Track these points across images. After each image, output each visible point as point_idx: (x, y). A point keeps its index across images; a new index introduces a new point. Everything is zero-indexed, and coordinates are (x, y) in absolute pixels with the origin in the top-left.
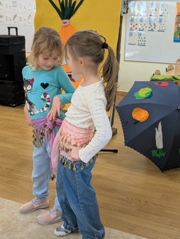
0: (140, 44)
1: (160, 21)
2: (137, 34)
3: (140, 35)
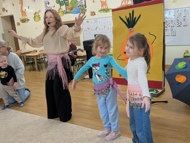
0: (173, 35)
1: (184, 20)
2: (170, 30)
3: (172, 30)
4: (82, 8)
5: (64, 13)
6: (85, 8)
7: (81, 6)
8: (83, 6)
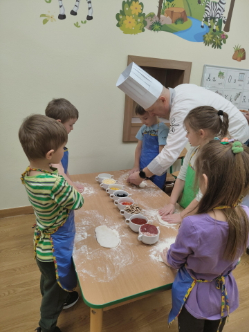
4: (215, 27)
5: (149, 23)
6: (226, 33)
7: (214, 18)
8: (220, 21)
